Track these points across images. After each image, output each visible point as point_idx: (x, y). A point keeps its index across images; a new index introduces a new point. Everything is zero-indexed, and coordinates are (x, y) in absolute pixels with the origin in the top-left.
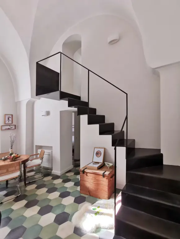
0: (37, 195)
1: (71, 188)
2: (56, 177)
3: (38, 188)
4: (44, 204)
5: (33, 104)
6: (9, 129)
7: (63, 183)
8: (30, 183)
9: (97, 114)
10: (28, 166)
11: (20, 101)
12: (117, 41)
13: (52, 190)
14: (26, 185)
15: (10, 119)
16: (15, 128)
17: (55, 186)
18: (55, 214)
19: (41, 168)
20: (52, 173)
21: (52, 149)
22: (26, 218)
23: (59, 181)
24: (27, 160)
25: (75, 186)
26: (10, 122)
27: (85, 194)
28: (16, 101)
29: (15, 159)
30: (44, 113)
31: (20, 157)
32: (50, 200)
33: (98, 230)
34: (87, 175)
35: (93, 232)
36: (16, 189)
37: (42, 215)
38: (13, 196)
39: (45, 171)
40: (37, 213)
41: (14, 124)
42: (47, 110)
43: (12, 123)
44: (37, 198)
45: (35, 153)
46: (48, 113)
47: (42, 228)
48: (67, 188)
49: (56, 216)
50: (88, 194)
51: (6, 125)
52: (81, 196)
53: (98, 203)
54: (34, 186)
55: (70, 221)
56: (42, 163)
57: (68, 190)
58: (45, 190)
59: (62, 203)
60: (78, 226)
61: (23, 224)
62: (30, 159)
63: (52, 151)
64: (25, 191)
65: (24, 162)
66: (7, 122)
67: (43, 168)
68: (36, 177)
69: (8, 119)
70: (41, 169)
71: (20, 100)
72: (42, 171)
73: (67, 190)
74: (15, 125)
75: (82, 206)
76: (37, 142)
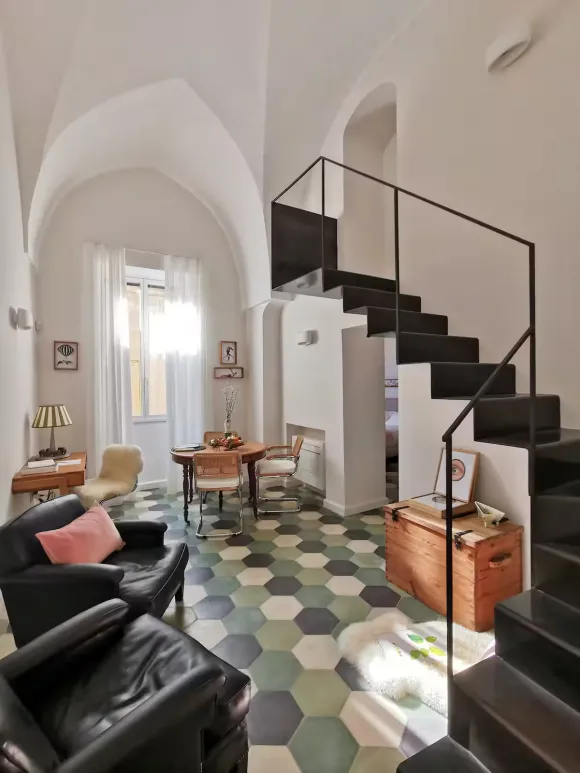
0: (275, 546)
1: (364, 557)
2: (331, 518)
3: (281, 531)
4: (285, 573)
5: (280, 311)
6: (229, 376)
7: (346, 539)
8: (267, 516)
9: (451, 333)
10: (262, 472)
11: (251, 309)
12: (526, 46)
13: (312, 546)
14: (257, 517)
15: (232, 353)
16: (243, 377)
17: (323, 540)
18: (302, 603)
19: (301, 485)
20: (325, 506)
21: (324, 439)
22: (239, 585)
23: (338, 530)
24: (260, 455)
25: (376, 555)
26: (232, 360)
27: (400, 587)
28: (243, 308)
29: (233, 445)
30: (302, 338)
31: (242, 444)
32: (299, 568)
33: (410, 700)
34: (405, 530)
35: (393, 699)
36: (237, 520)
37: (274, 593)
38: (228, 533)
39: (310, 495)
40: (265, 585)
41: (239, 365)
42: (311, 329)
43: (236, 363)
44: (274, 554)
45: (285, 444)
46: (312, 338)
47: (264, 620)
48: (352, 553)
49: (304, 610)
50: (410, 590)
51: (224, 366)
52: (386, 587)
53: (431, 629)
54: (273, 524)
55: (336, 637)
56: (296, 469)
57: (353, 560)
58: (297, 540)
59: (327, 585)
60: (350, 659)
61: (231, 593)
62: (268, 454)
63: (324, 445)
64: (255, 529)
65: (251, 460)
66: (225, 360)
67: (306, 488)
68: (284, 504)
69: (228, 352)
70: (300, 489)
71: (252, 306)
72: (300, 495)
73: (350, 560)
74: (242, 369)
75: (379, 615)
76: (291, 417)
